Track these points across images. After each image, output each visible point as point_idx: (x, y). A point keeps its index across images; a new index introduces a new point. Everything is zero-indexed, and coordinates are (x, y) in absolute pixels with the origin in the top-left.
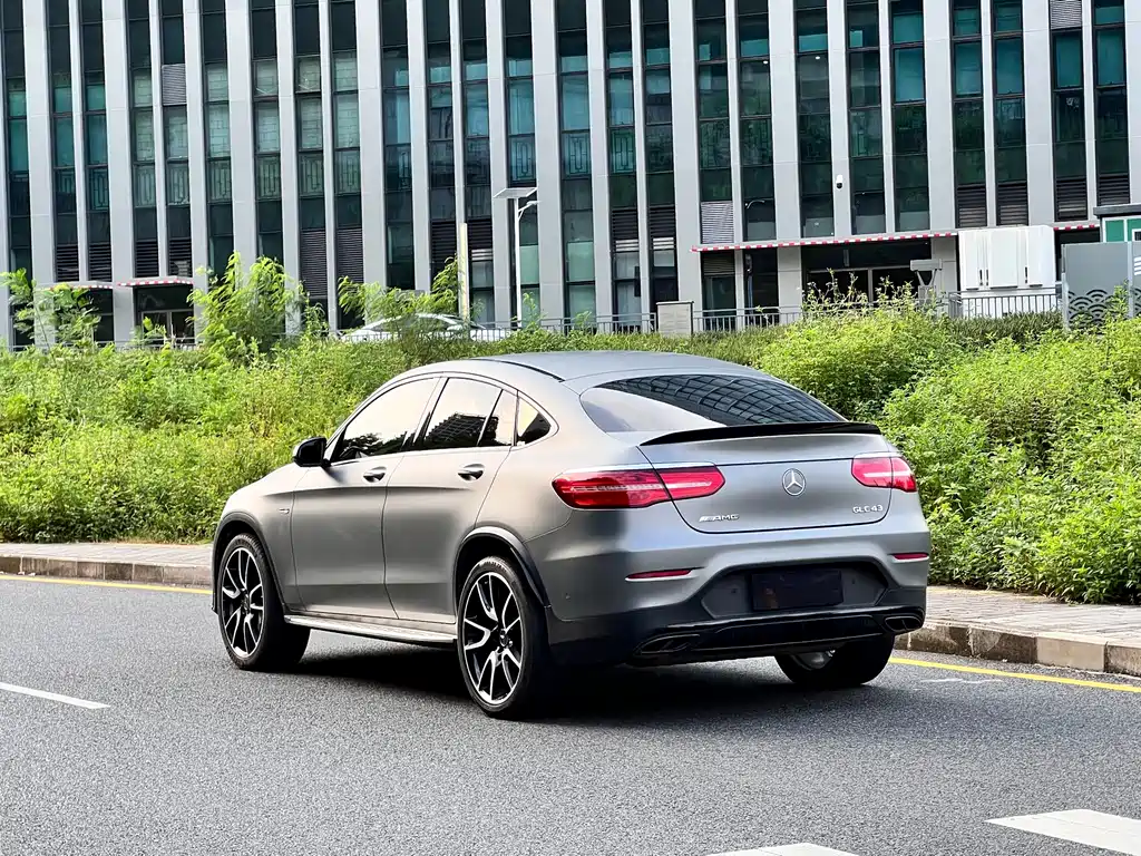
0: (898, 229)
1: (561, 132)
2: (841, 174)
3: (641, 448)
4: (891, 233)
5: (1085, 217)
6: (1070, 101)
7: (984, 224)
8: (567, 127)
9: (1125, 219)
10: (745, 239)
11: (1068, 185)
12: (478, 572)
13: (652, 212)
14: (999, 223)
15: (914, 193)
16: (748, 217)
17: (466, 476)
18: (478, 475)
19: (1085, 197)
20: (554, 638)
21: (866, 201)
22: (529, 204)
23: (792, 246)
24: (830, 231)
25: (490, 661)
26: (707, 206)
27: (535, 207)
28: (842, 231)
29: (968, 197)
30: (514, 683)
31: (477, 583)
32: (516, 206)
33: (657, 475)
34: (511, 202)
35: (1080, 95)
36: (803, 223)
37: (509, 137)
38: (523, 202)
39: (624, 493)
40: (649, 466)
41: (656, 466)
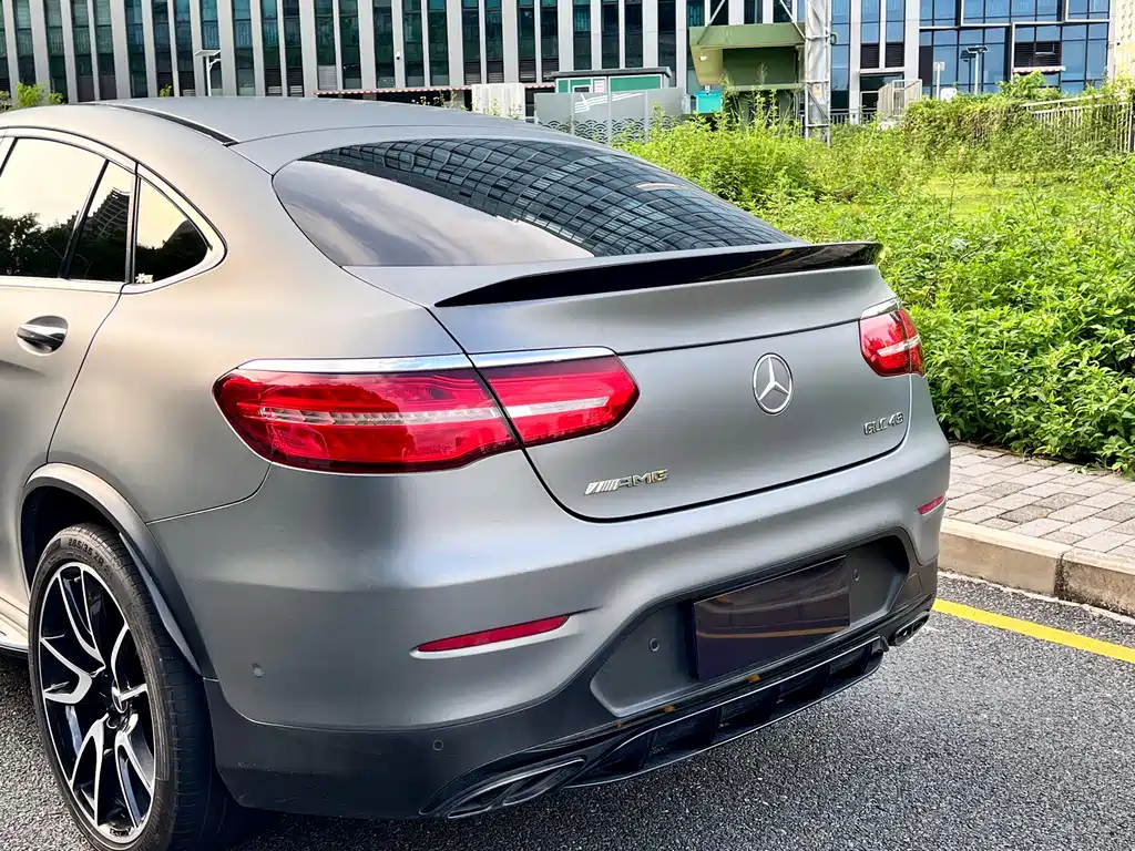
0: (432, 85)
1: (234, 21)
2: (399, 52)
3: (438, 312)
4: (427, 87)
5: (535, 81)
6: (527, 14)
7: (480, 83)
8: (237, 17)
9: (569, 79)
10: (344, 88)
11: (526, 63)
12: (59, 555)
13: (289, 70)
14: (488, 82)
15: (441, 65)
16: (345, 75)
17: (37, 342)
18: (55, 342)
19: (535, 70)
20: (228, 756)
21: (413, 68)
22: (215, 61)
23: (371, 93)
24: (393, 85)
25: (92, 739)
26: (321, 68)
27: (219, 63)
28: (400, 85)
29: (471, 67)
30: (143, 812)
31: (57, 575)
32: (208, 60)
33: (483, 383)
34: (205, 58)
35: (532, 10)
36: (377, 80)
37: (202, 23)
38: (211, 59)
39: (399, 433)
40: (461, 362)
41: (482, 362)
